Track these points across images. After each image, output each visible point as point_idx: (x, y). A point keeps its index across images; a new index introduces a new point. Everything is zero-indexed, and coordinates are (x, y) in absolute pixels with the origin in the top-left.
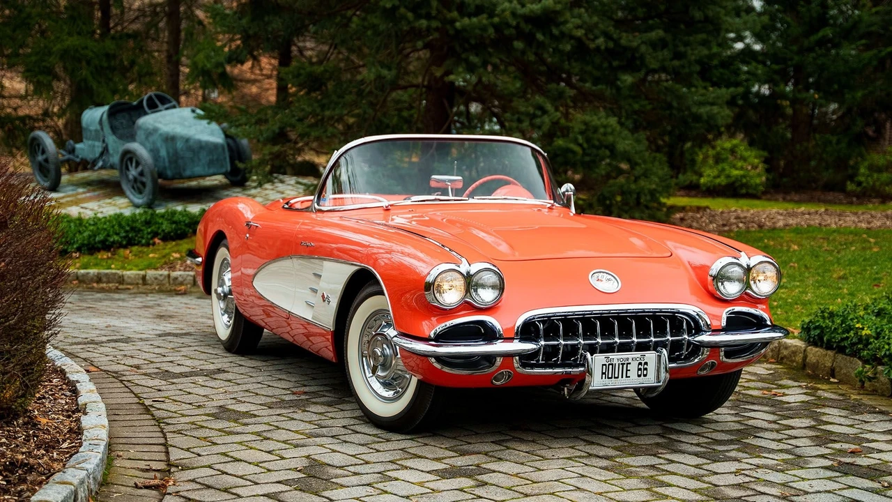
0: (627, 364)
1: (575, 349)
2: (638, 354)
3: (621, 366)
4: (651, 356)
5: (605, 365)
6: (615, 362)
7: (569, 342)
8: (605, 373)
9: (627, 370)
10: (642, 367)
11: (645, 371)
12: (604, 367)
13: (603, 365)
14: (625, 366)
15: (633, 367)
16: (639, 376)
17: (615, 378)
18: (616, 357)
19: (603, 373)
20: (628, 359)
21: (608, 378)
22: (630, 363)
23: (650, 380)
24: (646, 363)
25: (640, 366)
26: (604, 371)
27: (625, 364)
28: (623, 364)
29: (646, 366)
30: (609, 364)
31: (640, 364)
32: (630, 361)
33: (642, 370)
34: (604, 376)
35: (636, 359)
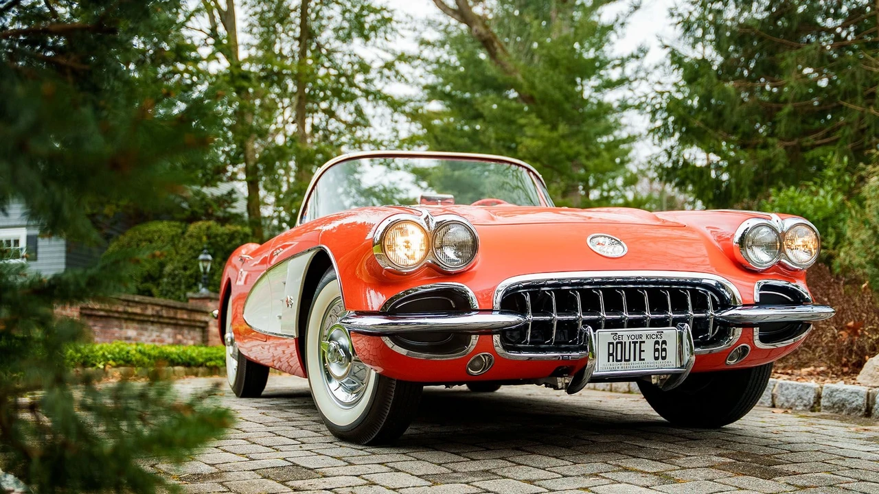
0: (641, 342)
1: (573, 325)
2: (654, 331)
3: (632, 345)
4: (670, 333)
5: (613, 343)
6: (625, 339)
7: (565, 318)
8: (612, 355)
9: (641, 351)
10: (660, 347)
11: (664, 353)
12: (611, 346)
13: (609, 343)
14: (638, 345)
15: (649, 347)
16: (656, 358)
17: (625, 360)
18: (625, 333)
19: (610, 355)
20: (641, 336)
21: (617, 361)
22: (644, 342)
23: (671, 363)
24: (664, 342)
25: (657, 346)
26: (611, 352)
27: (638, 343)
28: (635, 343)
29: (664, 346)
30: (617, 343)
31: (657, 342)
32: (644, 339)
33: (660, 351)
34: (611, 357)
35: (651, 337)
